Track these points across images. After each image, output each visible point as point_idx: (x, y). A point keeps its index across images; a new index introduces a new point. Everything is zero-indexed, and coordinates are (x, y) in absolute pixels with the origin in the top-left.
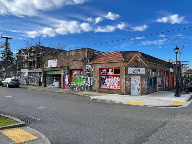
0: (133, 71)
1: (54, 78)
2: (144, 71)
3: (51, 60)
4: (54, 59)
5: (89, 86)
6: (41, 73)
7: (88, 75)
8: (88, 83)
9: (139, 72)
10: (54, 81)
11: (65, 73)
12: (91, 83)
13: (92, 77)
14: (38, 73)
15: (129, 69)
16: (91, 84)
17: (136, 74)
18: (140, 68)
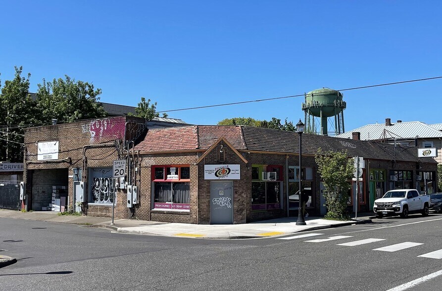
0: (215, 172)
1: (54, 187)
2: (239, 172)
3: (45, 143)
4: (53, 140)
5: (129, 206)
6: (20, 174)
7: (128, 182)
8: (128, 199)
9: (228, 174)
10: (54, 195)
11: (77, 175)
12: (134, 200)
13: (135, 185)
14: (13, 173)
15: (207, 167)
16: (134, 203)
17: (221, 178)
18: (230, 166)
